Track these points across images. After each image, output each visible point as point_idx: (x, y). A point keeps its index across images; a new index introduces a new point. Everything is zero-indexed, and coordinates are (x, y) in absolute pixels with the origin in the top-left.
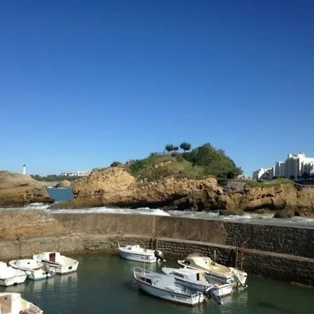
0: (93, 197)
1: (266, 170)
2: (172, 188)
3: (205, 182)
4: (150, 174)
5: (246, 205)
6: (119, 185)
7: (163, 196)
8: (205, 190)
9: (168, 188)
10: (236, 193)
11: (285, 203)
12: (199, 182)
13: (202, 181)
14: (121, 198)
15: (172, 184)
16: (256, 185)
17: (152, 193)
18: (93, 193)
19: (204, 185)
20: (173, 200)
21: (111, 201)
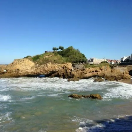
0: (14, 72)
1: (127, 57)
2: (51, 68)
3: (66, 65)
4: (41, 62)
5: (83, 76)
6: (27, 67)
7: (47, 72)
8: (66, 69)
9: (49, 68)
10: (79, 70)
11: (104, 75)
12: (63, 65)
13: (64, 65)
14: (28, 73)
15: (50, 66)
16: (89, 67)
17: (42, 70)
18: (14, 71)
19: (65, 66)
20: (52, 74)
21: (23, 74)
